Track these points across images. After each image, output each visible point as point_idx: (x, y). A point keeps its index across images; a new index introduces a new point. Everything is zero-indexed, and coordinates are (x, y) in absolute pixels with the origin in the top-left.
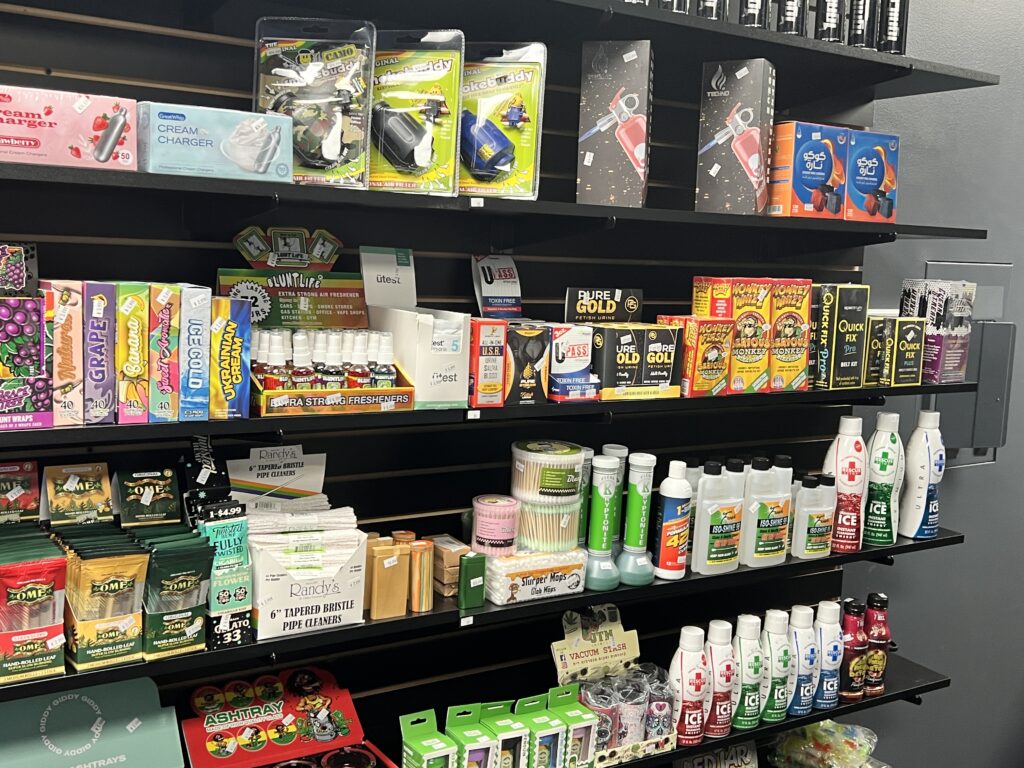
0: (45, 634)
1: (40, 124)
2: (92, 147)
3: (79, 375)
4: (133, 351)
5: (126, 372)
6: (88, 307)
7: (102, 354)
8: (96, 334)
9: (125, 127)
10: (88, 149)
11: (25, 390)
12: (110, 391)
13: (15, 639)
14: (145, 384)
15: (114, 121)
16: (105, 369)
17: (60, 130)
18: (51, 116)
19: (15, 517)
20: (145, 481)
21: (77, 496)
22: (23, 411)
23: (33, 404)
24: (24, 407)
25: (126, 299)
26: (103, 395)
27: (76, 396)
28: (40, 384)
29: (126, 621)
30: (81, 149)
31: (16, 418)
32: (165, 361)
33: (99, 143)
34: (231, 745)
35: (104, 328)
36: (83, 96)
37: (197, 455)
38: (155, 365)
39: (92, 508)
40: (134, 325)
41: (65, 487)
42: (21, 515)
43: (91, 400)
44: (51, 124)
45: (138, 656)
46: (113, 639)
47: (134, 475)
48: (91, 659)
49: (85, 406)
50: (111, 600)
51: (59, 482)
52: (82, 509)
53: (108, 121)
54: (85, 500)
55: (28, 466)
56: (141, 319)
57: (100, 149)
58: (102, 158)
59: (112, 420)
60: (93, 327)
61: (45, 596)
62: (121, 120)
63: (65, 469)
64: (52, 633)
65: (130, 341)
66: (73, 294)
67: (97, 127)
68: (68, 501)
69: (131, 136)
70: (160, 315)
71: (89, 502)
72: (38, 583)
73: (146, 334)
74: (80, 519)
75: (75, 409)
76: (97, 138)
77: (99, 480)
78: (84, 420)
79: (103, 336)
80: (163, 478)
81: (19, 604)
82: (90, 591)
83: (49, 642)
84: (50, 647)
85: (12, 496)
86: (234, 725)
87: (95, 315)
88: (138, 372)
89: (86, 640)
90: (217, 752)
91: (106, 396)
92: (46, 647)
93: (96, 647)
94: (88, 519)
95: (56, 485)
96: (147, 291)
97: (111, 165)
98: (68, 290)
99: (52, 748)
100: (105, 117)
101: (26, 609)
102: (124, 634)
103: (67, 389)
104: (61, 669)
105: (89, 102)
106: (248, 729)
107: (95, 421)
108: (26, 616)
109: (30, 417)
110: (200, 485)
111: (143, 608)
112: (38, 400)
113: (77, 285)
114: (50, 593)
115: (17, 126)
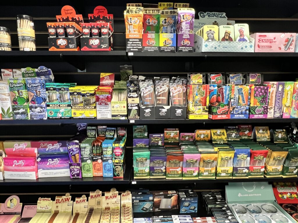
0: (260, 168)
1: (272, 42)
2: (284, 47)
3: (274, 106)
4: (288, 100)
5: (286, 105)
6: (278, 88)
7: (279, 100)
8: (279, 95)
9: (293, 41)
10: (283, 47)
11: (262, 109)
12: (281, 110)
13: (254, 168)
14: (290, 108)
15: (290, 39)
16: (280, 104)
17: (277, 43)
18: (275, 39)
19: (246, 138)
20: (279, 132)
21: (262, 134)
22: (261, 114)
23: (264, 112)
24: (261, 113)
25: (288, 86)
26: (279, 110)
27: (272, 111)
28: (266, 107)
29: (279, 167)
30: (281, 48)
31: (260, 116)
32: (296, 102)
33: (286, 46)
34: (285, 196)
35: (281, 94)
36: (283, 33)
37: (292, 126)
38: (294, 103)
39: (265, 137)
40: (289, 93)
41: (259, 132)
42: (248, 137)
43: (276, 112)
44: (275, 42)
45: (281, 176)
46: (276, 171)
47: (277, 130)
48: (270, 175)
49: (274, 113)
50: (277, 162)
51: (258, 130)
52: (263, 137)
53: (289, 40)
54: (264, 135)
55: (250, 126)
56: (291, 91)
57: (286, 47)
58: (286, 50)
59: (280, 117)
60: (279, 93)
61: (262, 159)
62: (292, 39)
63: (259, 127)
64: (262, 167)
65: (288, 97)
66: (275, 85)
67: (286, 41)
68: (260, 135)
69: (294, 43)
70: (297, 90)
71: (265, 136)
72: (261, 155)
73: (292, 95)
74: (263, 140)
75: (272, 114)
76: (285, 44)
77: (267, 131)
78: (274, 116)
79: (280, 95)
80: (283, 131)
81: (256, 160)
82: (273, 159)
83: (261, 170)
84: (261, 171)
85: (246, 133)
86: (285, 191)
87: (279, 90)
88: (289, 105)
89: (270, 170)
90: (282, 197)
91: (280, 111)
92: (260, 170)
93: (272, 172)
94: (265, 140)
95: (258, 131)
96: (293, 84)
97: (288, 51)
98: (273, 84)
99: (245, 189)
100: (288, 39)
101: (258, 161)
102: (278, 170)
103: (271, 109)
104: (263, 176)
105: (285, 35)
106: (289, 193)
107: (276, 117)
108: (257, 163)
109: (262, 115)
110: (294, 134)
111: (283, 164)
112: (265, 111)
113: (275, 83)
114: (263, 158)
115: (267, 43)
